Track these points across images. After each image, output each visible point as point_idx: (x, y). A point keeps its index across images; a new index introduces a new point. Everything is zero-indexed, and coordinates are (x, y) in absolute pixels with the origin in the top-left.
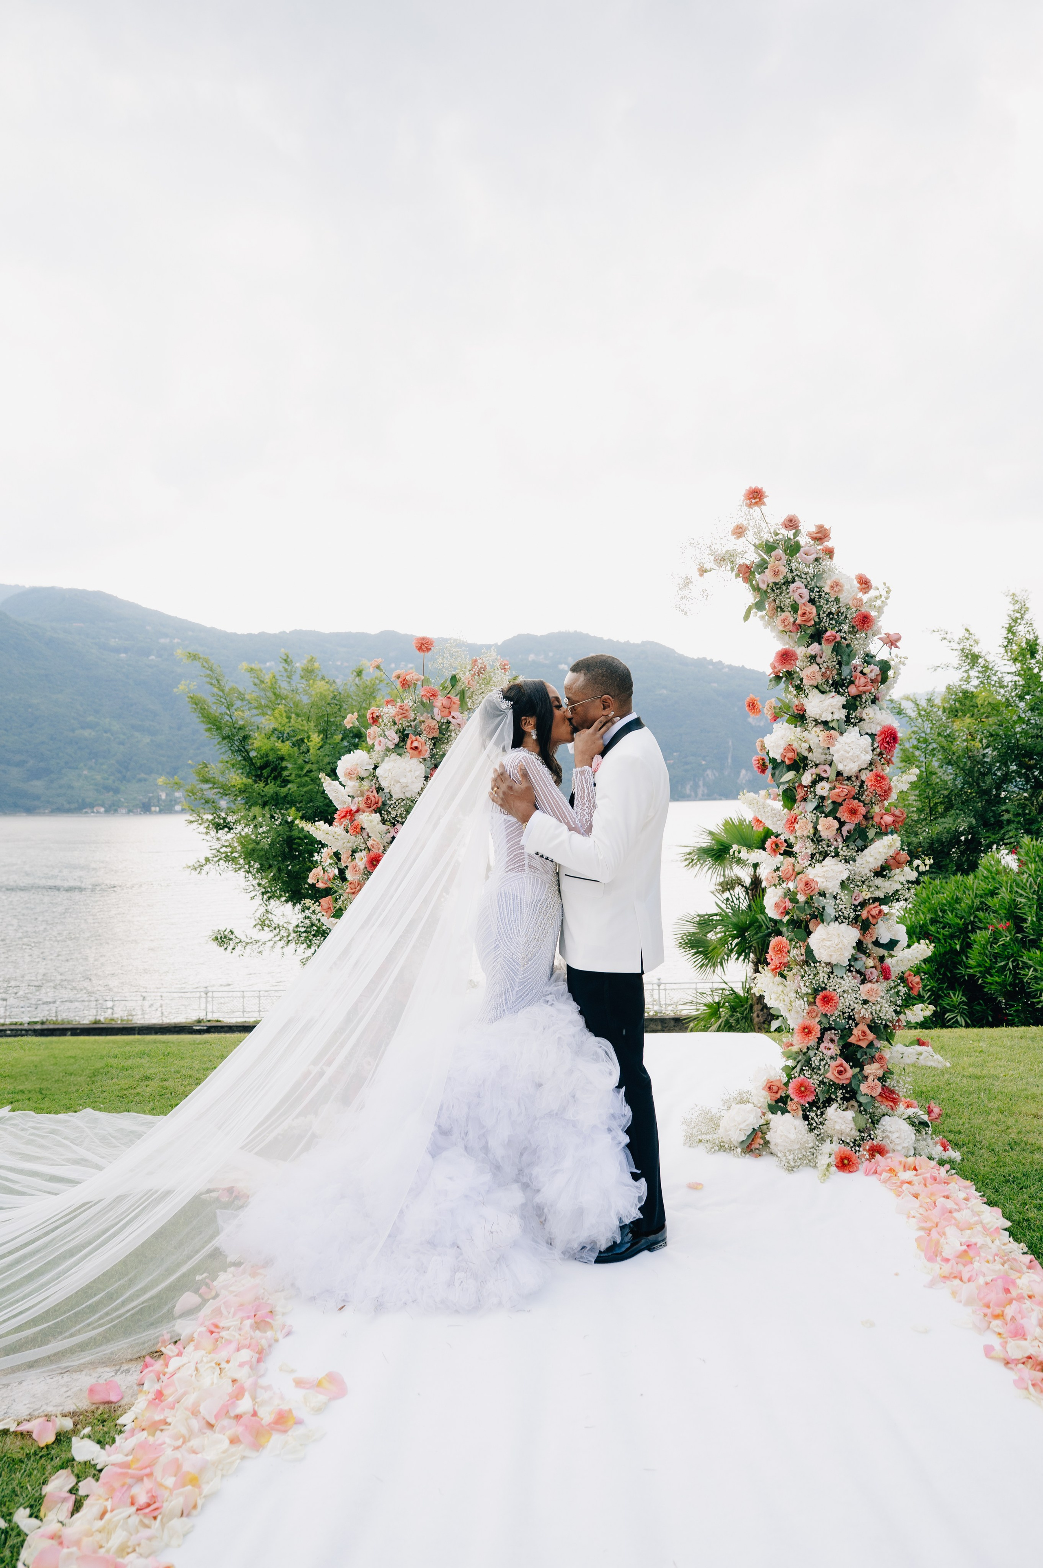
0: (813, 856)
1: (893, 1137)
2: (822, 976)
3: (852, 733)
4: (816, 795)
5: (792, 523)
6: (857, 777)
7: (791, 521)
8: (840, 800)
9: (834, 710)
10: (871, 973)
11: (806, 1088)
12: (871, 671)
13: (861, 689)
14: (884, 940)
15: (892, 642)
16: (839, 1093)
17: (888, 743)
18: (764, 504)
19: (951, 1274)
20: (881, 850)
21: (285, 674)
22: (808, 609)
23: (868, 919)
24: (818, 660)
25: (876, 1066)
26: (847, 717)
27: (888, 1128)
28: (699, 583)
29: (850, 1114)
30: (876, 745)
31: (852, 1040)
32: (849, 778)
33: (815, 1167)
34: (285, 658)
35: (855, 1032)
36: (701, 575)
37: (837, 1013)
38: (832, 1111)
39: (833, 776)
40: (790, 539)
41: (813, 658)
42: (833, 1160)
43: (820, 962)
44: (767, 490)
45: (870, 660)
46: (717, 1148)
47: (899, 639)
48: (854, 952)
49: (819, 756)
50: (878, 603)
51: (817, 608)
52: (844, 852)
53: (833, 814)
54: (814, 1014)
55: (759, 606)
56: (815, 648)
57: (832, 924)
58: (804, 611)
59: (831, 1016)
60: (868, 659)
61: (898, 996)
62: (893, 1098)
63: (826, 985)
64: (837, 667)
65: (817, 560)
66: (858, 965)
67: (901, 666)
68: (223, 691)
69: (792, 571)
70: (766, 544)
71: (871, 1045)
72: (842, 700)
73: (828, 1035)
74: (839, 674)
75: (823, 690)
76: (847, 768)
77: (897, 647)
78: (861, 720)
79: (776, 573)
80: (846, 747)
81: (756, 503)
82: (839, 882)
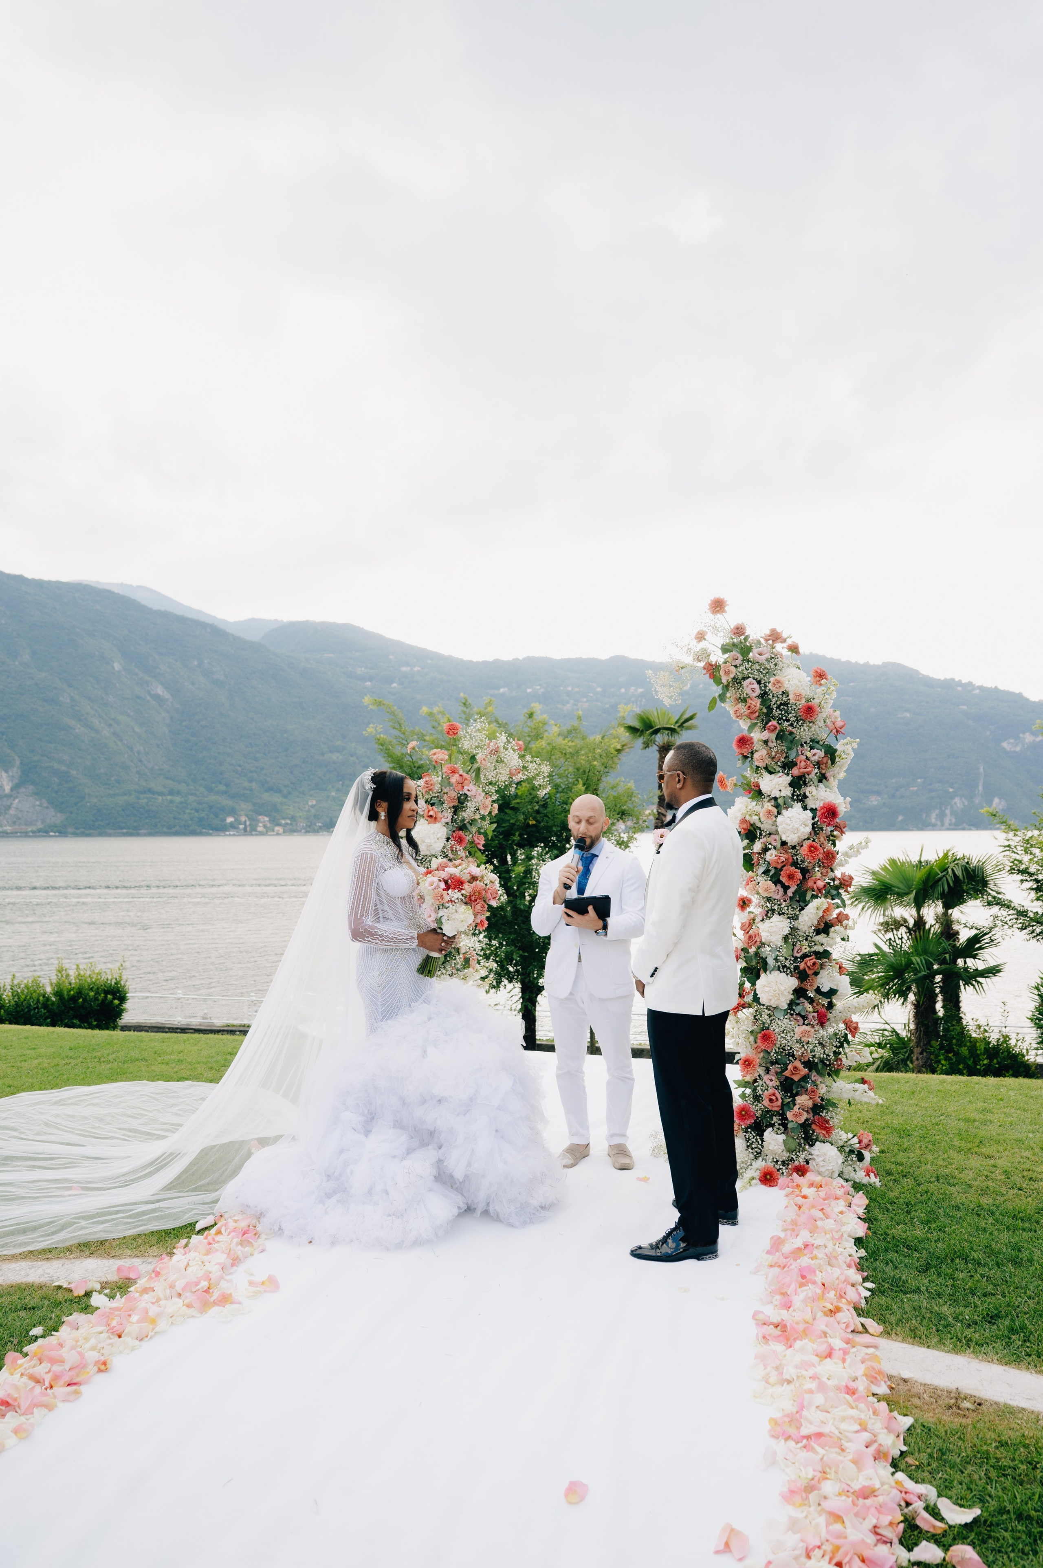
0: (765, 913)
1: (819, 1160)
2: (764, 1017)
3: (796, 809)
4: (765, 861)
5: (741, 630)
6: (799, 846)
7: (737, 628)
8: (779, 866)
9: (781, 788)
11: (746, 1112)
12: (814, 755)
13: (804, 769)
14: (825, 989)
15: (838, 728)
17: (828, 817)
18: (723, 611)
19: (776, 1263)
20: (812, 911)
21: (464, 716)
23: (804, 970)
24: (769, 744)
25: (807, 1096)
26: (793, 795)
27: (818, 1152)
29: (782, 1137)
30: (816, 819)
31: (788, 1073)
32: (794, 847)
34: (464, 701)
35: (791, 1067)
37: (776, 1049)
38: (768, 1134)
39: (779, 845)
40: (740, 642)
42: (757, 1174)
43: (764, 1005)
44: (727, 600)
47: (843, 726)
48: (792, 997)
49: (769, 827)
51: (766, 700)
52: (788, 910)
53: (774, 878)
54: (759, 1050)
55: (722, 698)
56: (766, 735)
57: (774, 973)
58: (751, 703)
59: (771, 1052)
60: (813, 744)
61: (837, 1038)
62: (826, 1127)
63: (769, 1025)
64: (783, 752)
65: (772, 658)
66: (798, 1009)
68: (404, 734)
69: (746, 669)
70: (725, 647)
71: (804, 1079)
72: (788, 779)
73: (772, 1069)
74: (787, 757)
75: (772, 770)
76: (790, 838)
77: (843, 733)
78: (805, 797)
79: (726, 673)
80: (788, 821)
81: (718, 611)
82: (781, 937)
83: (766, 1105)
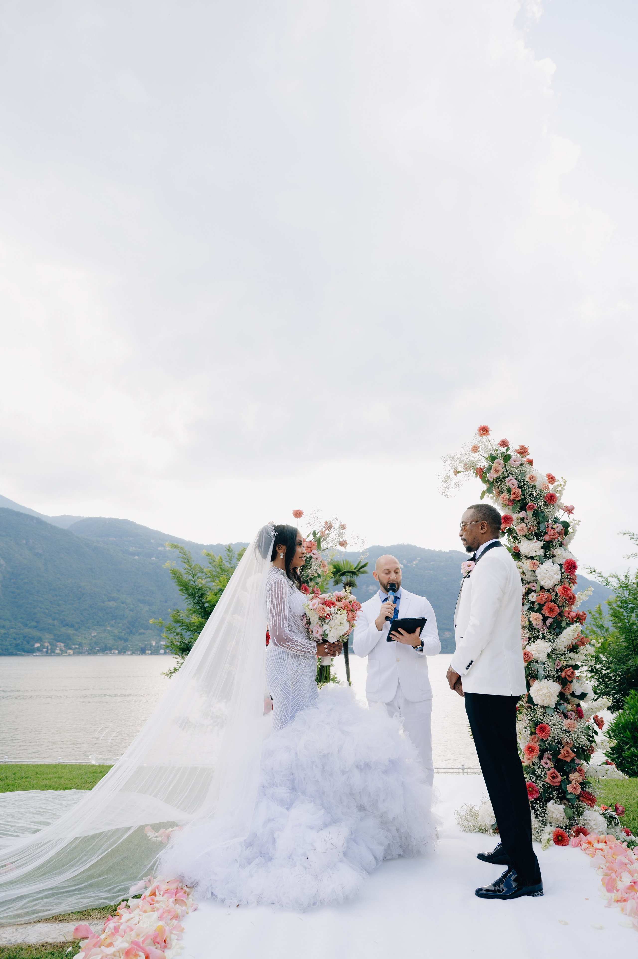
0: (530, 639)
1: (592, 824)
2: (539, 714)
3: (548, 564)
4: (528, 601)
5: (504, 443)
6: (553, 590)
7: (503, 442)
8: (542, 603)
9: (536, 550)
10: (571, 715)
12: (557, 527)
13: (551, 537)
14: (578, 693)
15: (569, 511)
16: (555, 793)
17: (570, 569)
18: (489, 434)
19: (622, 898)
20: (570, 633)
21: (228, 558)
22: (517, 491)
23: (565, 678)
24: (525, 520)
25: (577, 774)
26: (545, 554)
27: (588, 818)
28: (454, 479)
29: (562, 807)
30: (563, 570)
31: (560, 756)
32: (548, 591)
33: (540, 842)
34: (228, 548)
35: (562, 751)
36: (455, 475)
37: (550, 739)
38: (551, 805)
39: (538, 589)
40: (504, 452)
41: (522, 520)
42: (551, 836)
43: (537, 705)
44: (490, 427)
45: (556, 521)
46: (478, 830)
47: (573, 509)
48: (558, 699)
49: (529, 577)
50: (560, 489)
51: (522, 491)
52: (548, 636)
53: (539, 611)
54: (536, 740)
55: (489, 491)
56: (523, 514)
57: (543, 680)
58: (514, 492)
59: (546, 741)
60: (556, 520)
61: (590, 730)
62: (591, 799)
63: (542, 720)
64: (537, 525)
65: (521, 465)
66: (562, 708)
67: (577, 526)
68: (191, 567)
69: (507, 471)
70: (491, 456)
71: (573, 760)
72: (541, 544)
73: (546, 755)
74: (538, 529)
75: (529, 538)
76: (546, 584)
77: (573, 514)
78: (554, 556)
79: (497, 471)
80: (545, 571)
81: (484, 434)
82: (546, 654)
83: (548, 781)
